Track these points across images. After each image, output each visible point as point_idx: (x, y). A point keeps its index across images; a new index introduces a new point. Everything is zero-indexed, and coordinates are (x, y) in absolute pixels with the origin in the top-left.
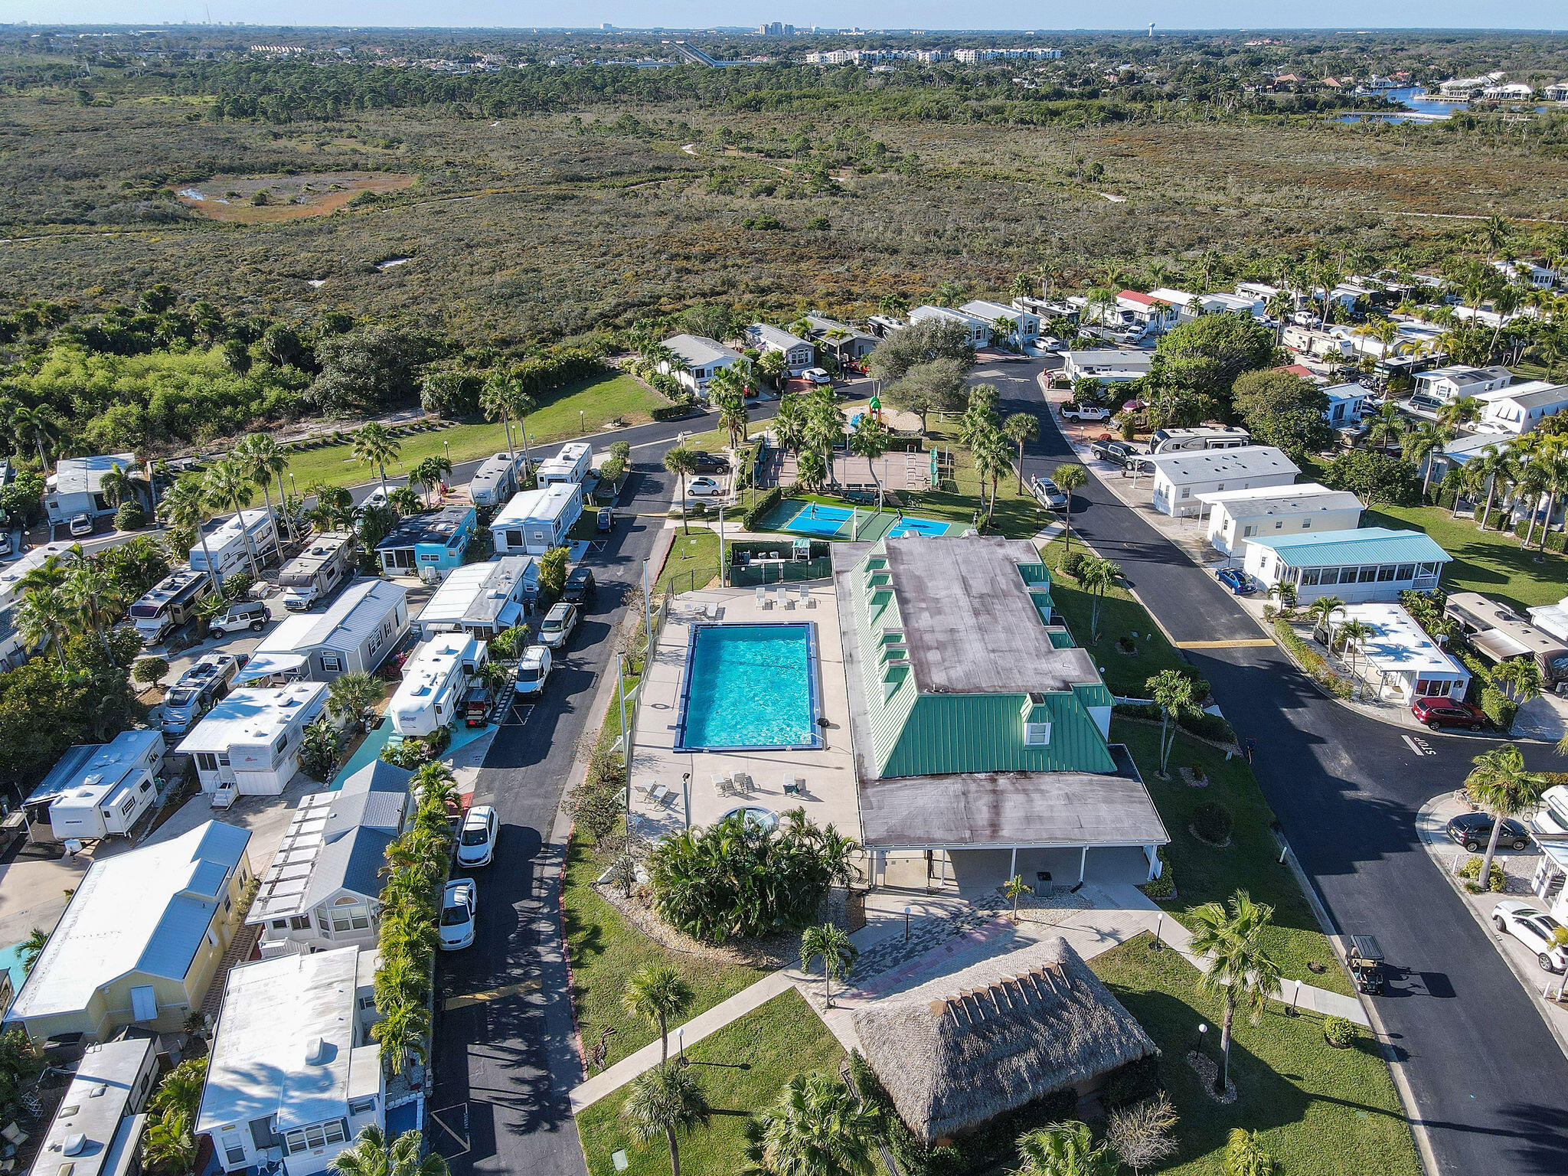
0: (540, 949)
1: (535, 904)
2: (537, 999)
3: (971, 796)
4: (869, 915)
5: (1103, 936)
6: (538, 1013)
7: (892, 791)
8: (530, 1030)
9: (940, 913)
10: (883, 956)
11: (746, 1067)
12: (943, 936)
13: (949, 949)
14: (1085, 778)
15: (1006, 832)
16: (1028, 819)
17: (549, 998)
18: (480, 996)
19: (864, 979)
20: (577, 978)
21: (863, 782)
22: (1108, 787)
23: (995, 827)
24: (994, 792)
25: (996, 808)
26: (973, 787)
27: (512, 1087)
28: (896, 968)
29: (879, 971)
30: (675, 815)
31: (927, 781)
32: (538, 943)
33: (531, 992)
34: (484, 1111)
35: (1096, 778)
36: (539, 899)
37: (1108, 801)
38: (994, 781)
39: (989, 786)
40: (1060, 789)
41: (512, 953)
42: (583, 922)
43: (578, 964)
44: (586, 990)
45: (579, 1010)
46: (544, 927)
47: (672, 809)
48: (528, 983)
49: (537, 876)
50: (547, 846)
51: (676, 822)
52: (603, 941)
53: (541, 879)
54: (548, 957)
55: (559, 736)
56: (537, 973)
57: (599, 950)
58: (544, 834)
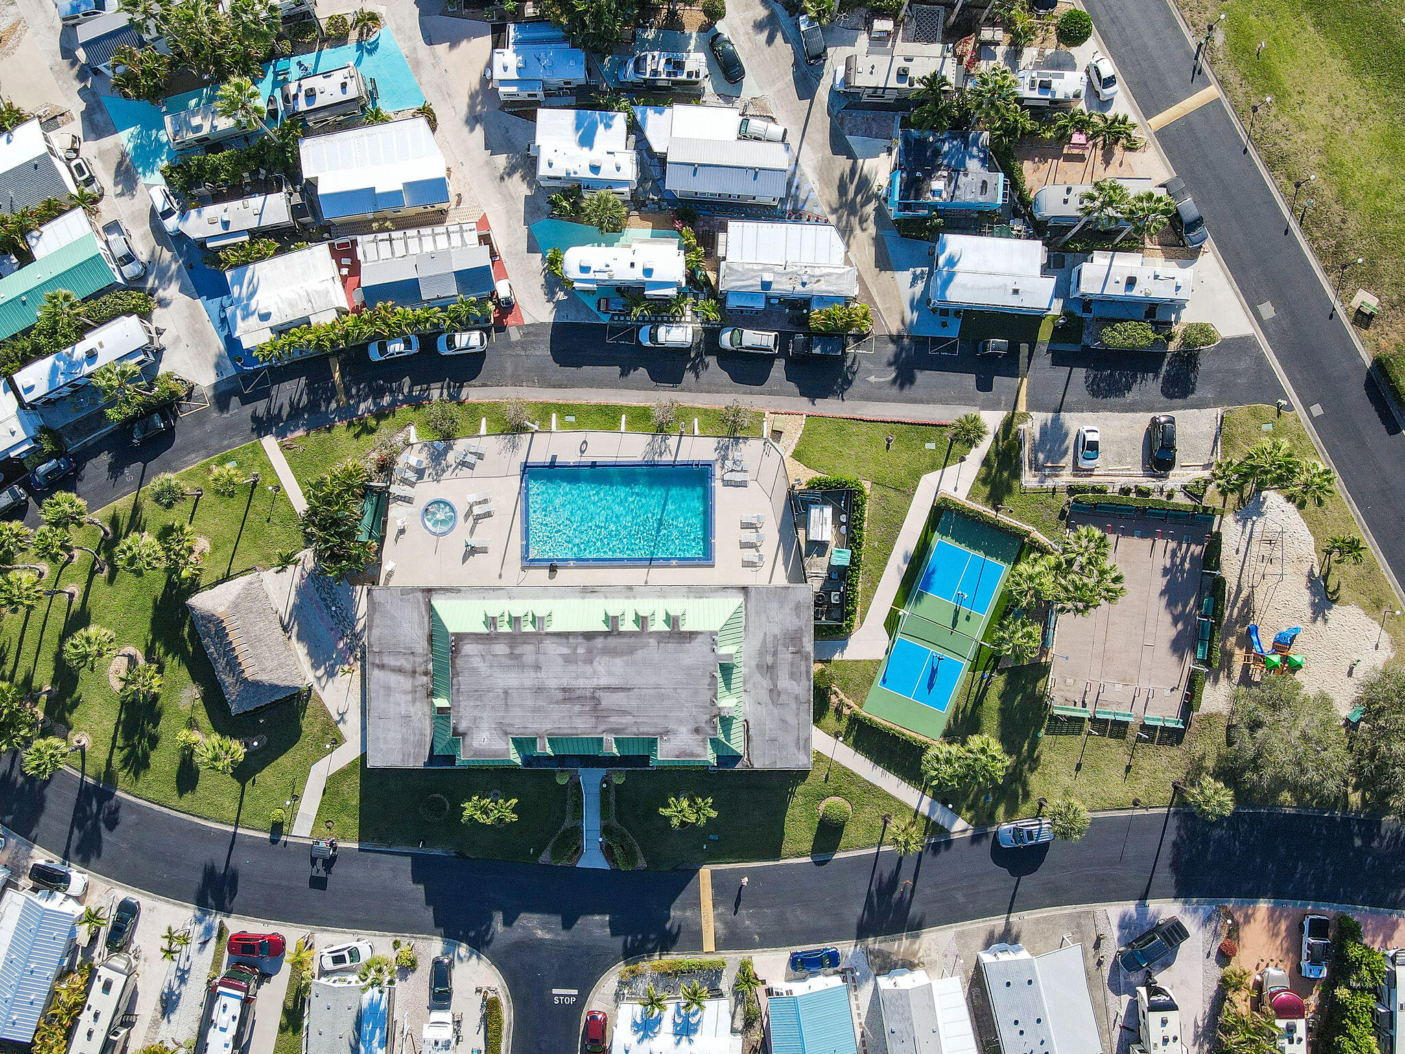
0: (370, 401)
1: (406, 390)
2: (333, 405)
3: (411, 657)
4: (358, 588)
5: (342, 715)
6: (323, 409)
7: (418, 608)
8: (313, 406)
9: (359, 627)
10: (328, 593)
11: (268, 520)
12: (341, 627)
13: (332, 629)
14: (428, 732)
15: (376, 672)
16: (388, 688)
17: (332, 413)
18: (337, 374)
19: (313, 582)
20: (341, 426)
21: (429, 591)
22: (419, 744)
23: (382, 667)
24: (414, 672)
25: (400, 670)
26: (419, 660)
27: (278, 405)
28: (319, 599)
29: (317, 590)
30: (450, 470)
31: (426, 631)
32: (374, 399)
33: (338, 402)
34: (266, 394)
36: (411, 391)
37: (404, 741)
38: (426, 673)
39: (420, 669)
40: (416, 714)
41: (369, 385)
42: (382, 423)
43: (350, 424)
44: (330, 432)
45: (318, 430)
46: (387, 400)
47: (457, 467)
48: (345, 399)
49: (433, 386)
50: (461, 387)
51: (444, 471)
52: (364, 437)
53: (428, 389)
54: (362, 406)
55: (587, 370)
56: (352, 402)
57: (357, 436)
58: (473, 382)
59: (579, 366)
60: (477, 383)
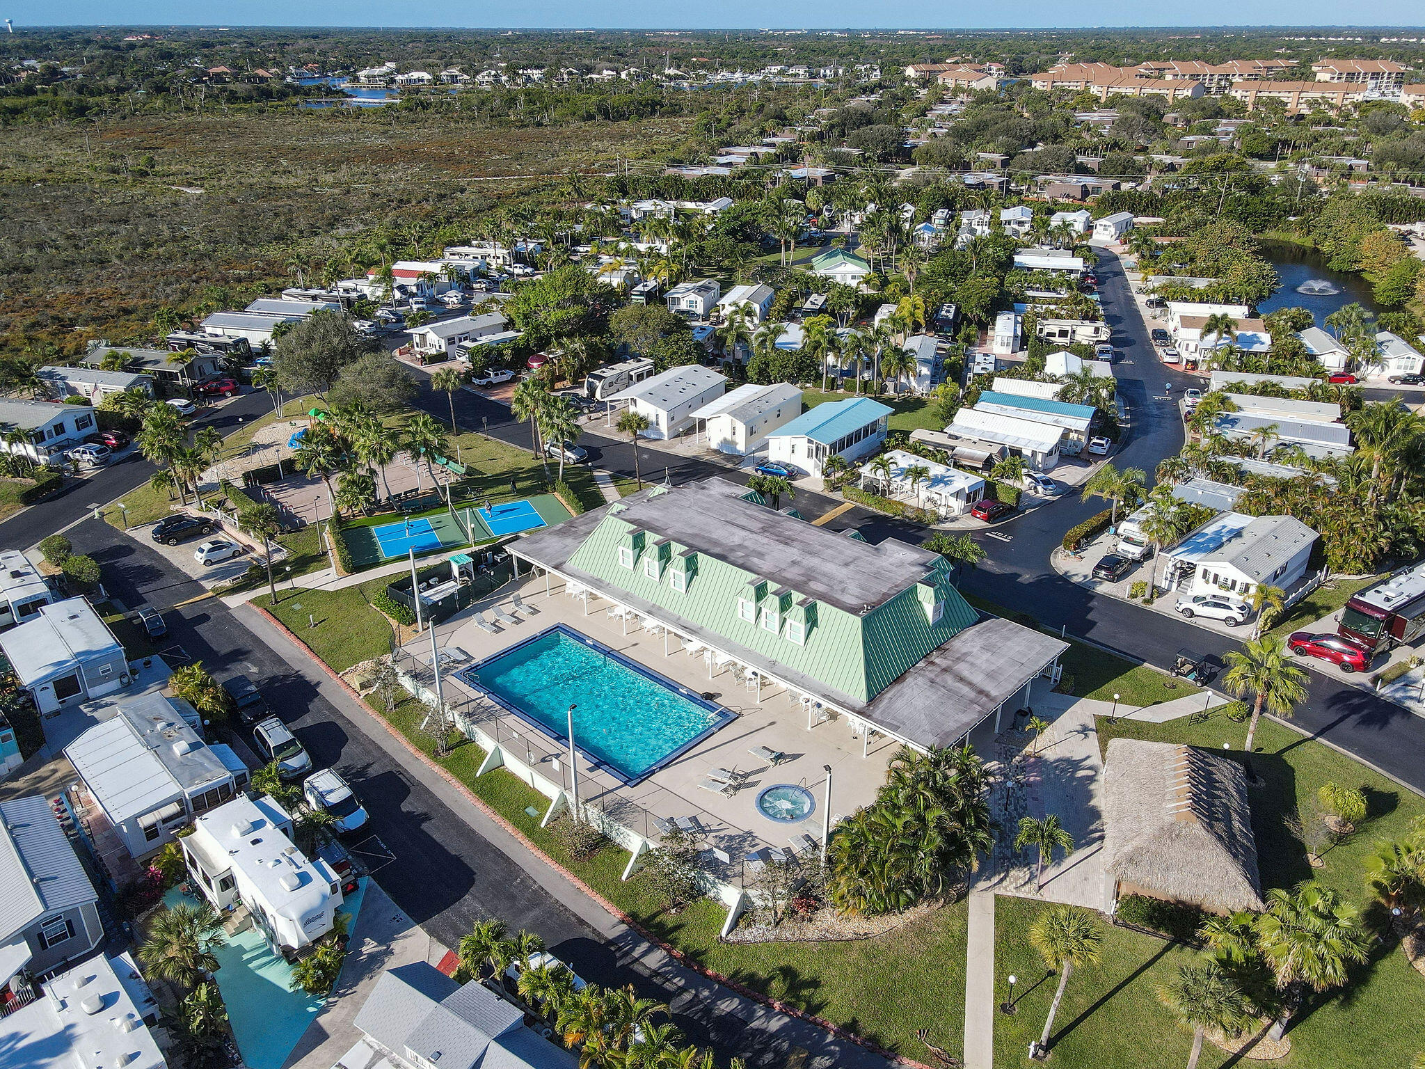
0: (755, 1025)
1: (687, 997)
3: (938, 681)
5: (1083, 732)
7: (889, 707)
15: (992, 691)
16: (991, 677)
17: (830, 1054)
20: (830, 1018)
23: (983, 693)
24: (944, 670)
25: (964, 680)
26: (929, 675)
30: (722, 834)
31: (897, 688)
32: (745, 1023)
35: (978, 627)
36: (683, 989)
37: (1006, 639)
38: (933, 663)
39: (936, 669)
40: (974, 647)
42: (762, 974)
43: (814, 1009)
44: (855, 1021)
45: (874, 1040)
46: (727, 1006)
47: (711, 831)
48: (793, 1058)
49: (646, 973)
50: (611, 942)
51: (731, 838)
52: (806, 974)
53: (656, 973)
54: (775, 1025)
55: (454, 847)
56: (786, 1045)
57: (815, 983)
58: (591, 936)
59: (457, 860)
60: (587, 930)
